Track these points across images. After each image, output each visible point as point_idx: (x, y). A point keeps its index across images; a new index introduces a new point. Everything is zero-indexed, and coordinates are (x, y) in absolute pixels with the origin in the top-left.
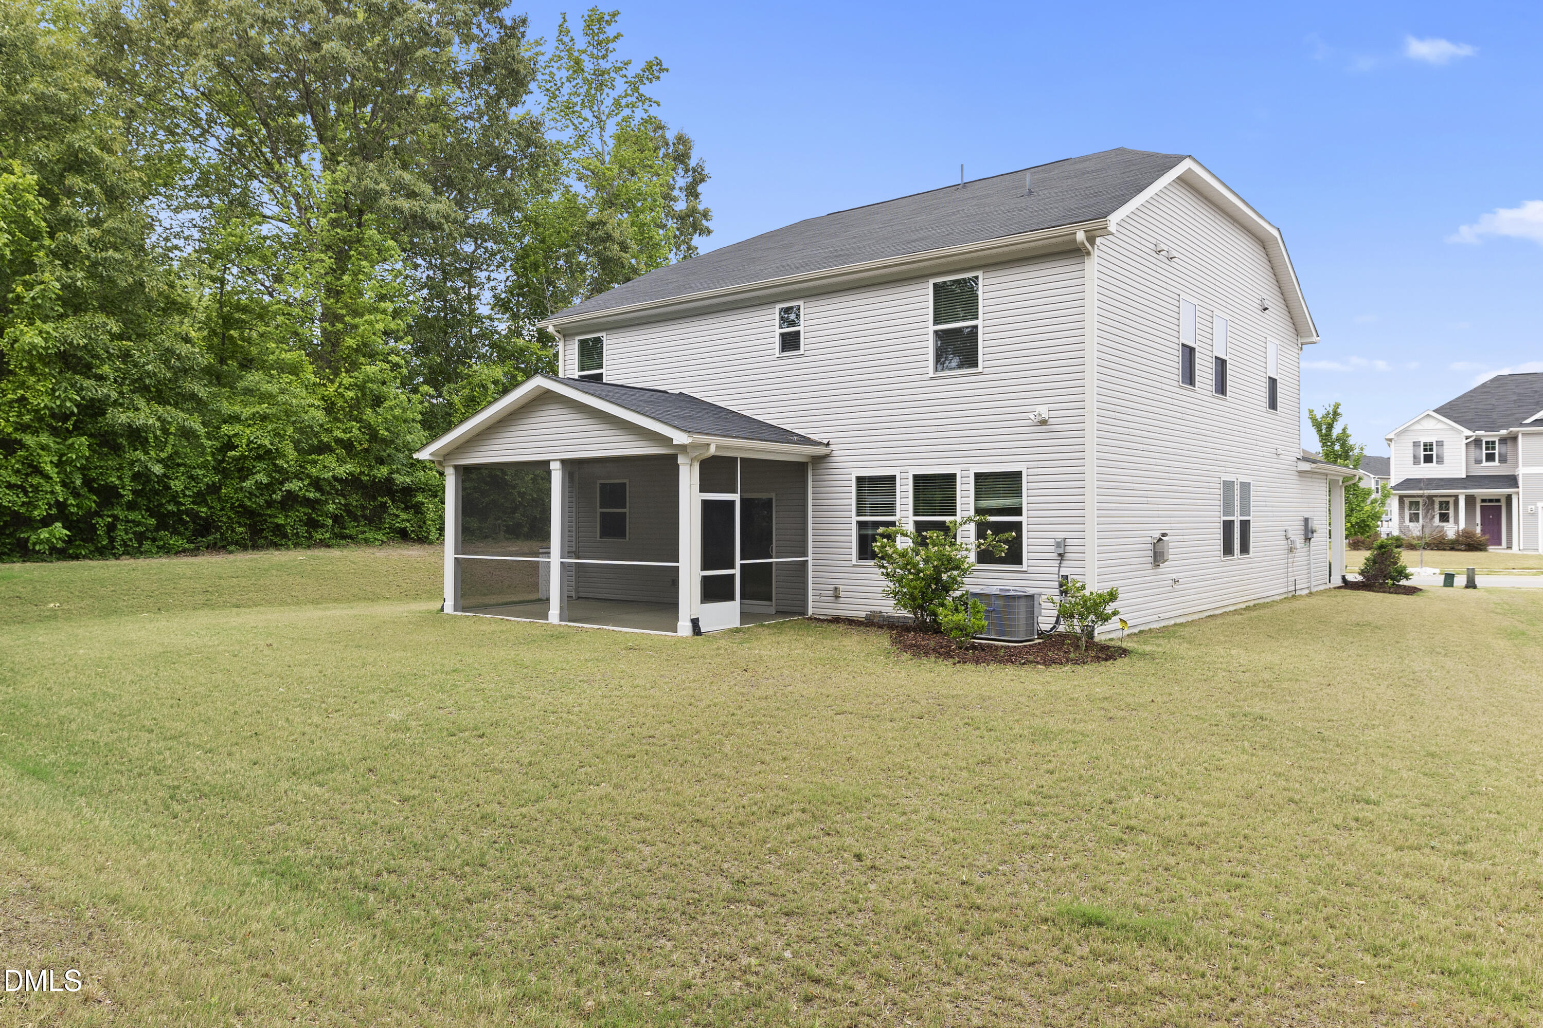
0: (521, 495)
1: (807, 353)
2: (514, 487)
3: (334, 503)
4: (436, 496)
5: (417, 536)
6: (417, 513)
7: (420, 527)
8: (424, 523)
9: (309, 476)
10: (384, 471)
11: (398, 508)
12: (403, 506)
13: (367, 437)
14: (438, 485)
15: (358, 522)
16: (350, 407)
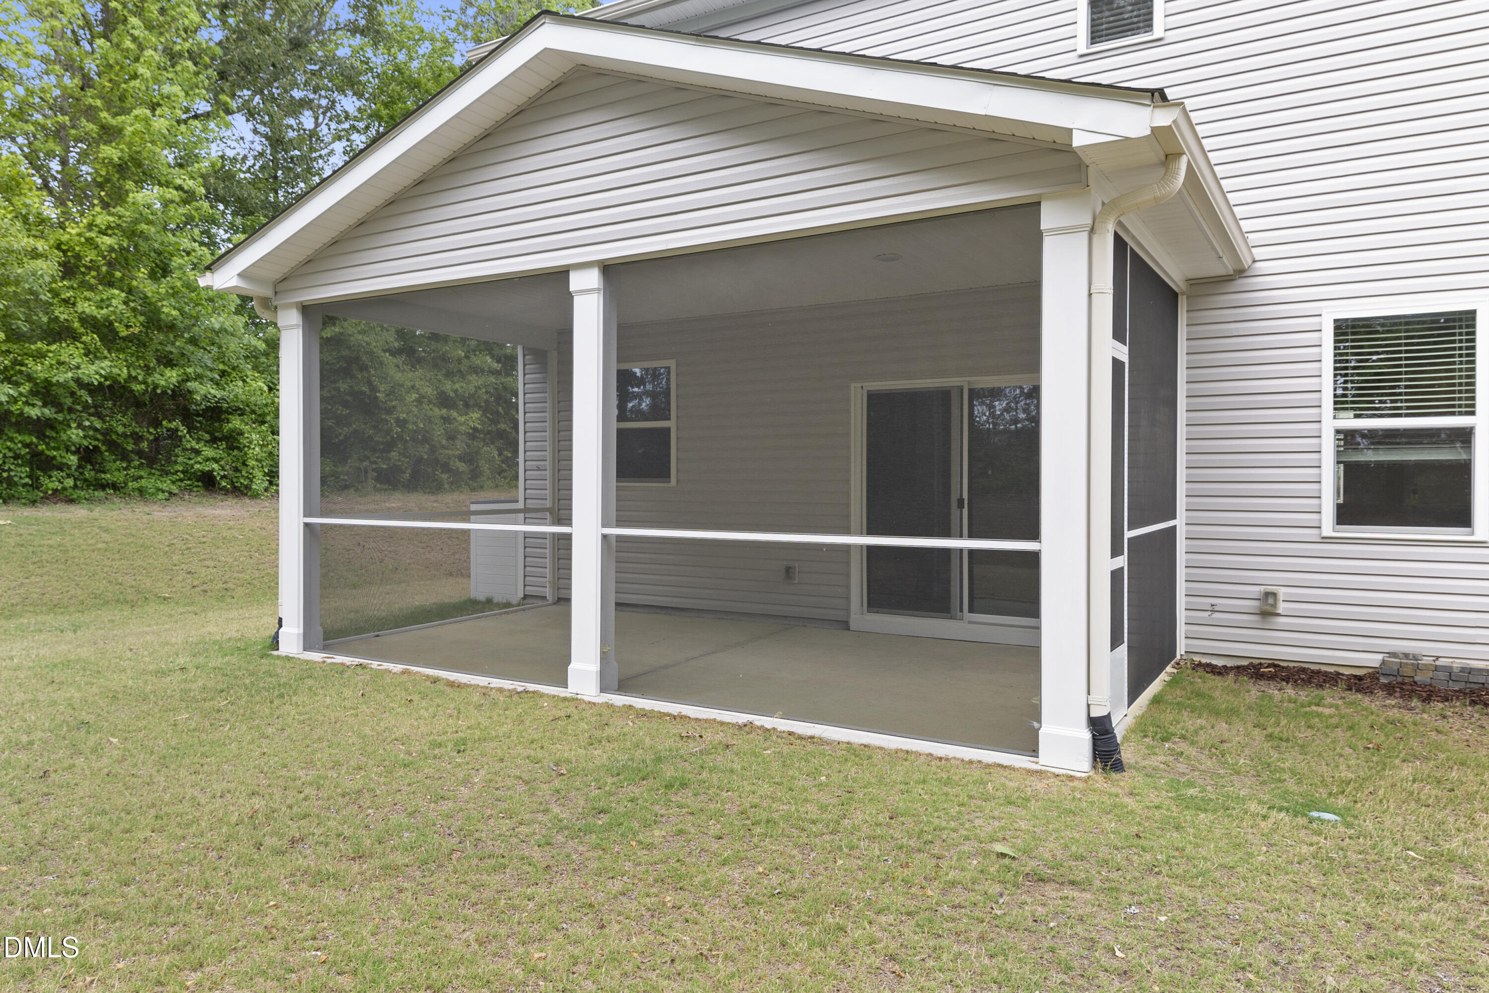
0: (401, 423)
1: (1172, 36)
2: (390, 411)
3: (80, 426)
4: (263, 422)
5: (232, 483)
6: (231, 448)
7: (237, 470)
8: (244, 464)
9: (30, 378)
10: (172, 376)
11: (199, 440)
12: (207, 437)
13: (142, 318)
14: (266, 405)
15: (130, 461)
16: (110, 264)
